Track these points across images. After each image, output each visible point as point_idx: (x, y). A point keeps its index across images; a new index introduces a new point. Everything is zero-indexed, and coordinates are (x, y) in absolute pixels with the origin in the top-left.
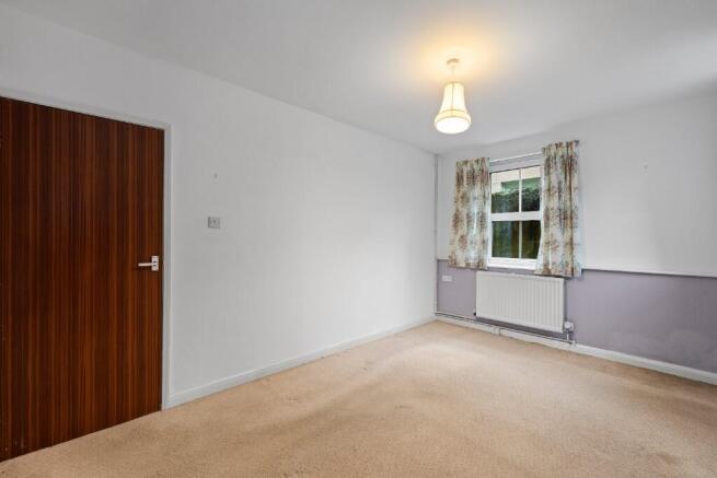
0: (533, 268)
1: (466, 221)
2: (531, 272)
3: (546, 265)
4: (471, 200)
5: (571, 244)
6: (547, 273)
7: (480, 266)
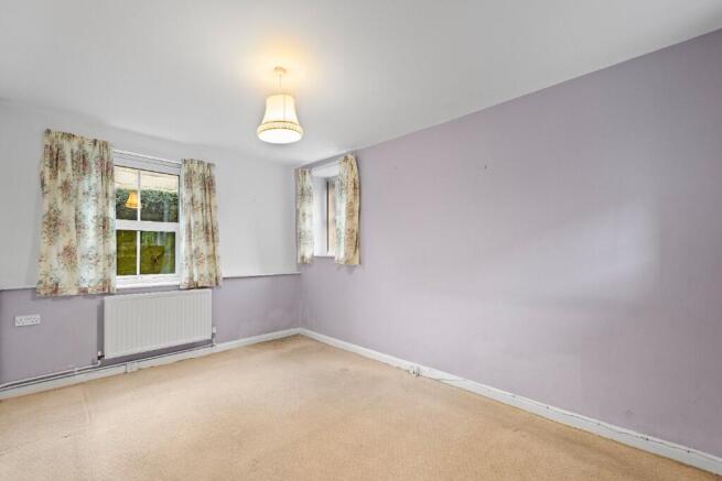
0: (177, 283)
1: (72, 225)
2: (178, 288)
3: (191, 278)
4: (80, 196)
5: (213, 257)
6: (193, 286)
7: (106, 290)
